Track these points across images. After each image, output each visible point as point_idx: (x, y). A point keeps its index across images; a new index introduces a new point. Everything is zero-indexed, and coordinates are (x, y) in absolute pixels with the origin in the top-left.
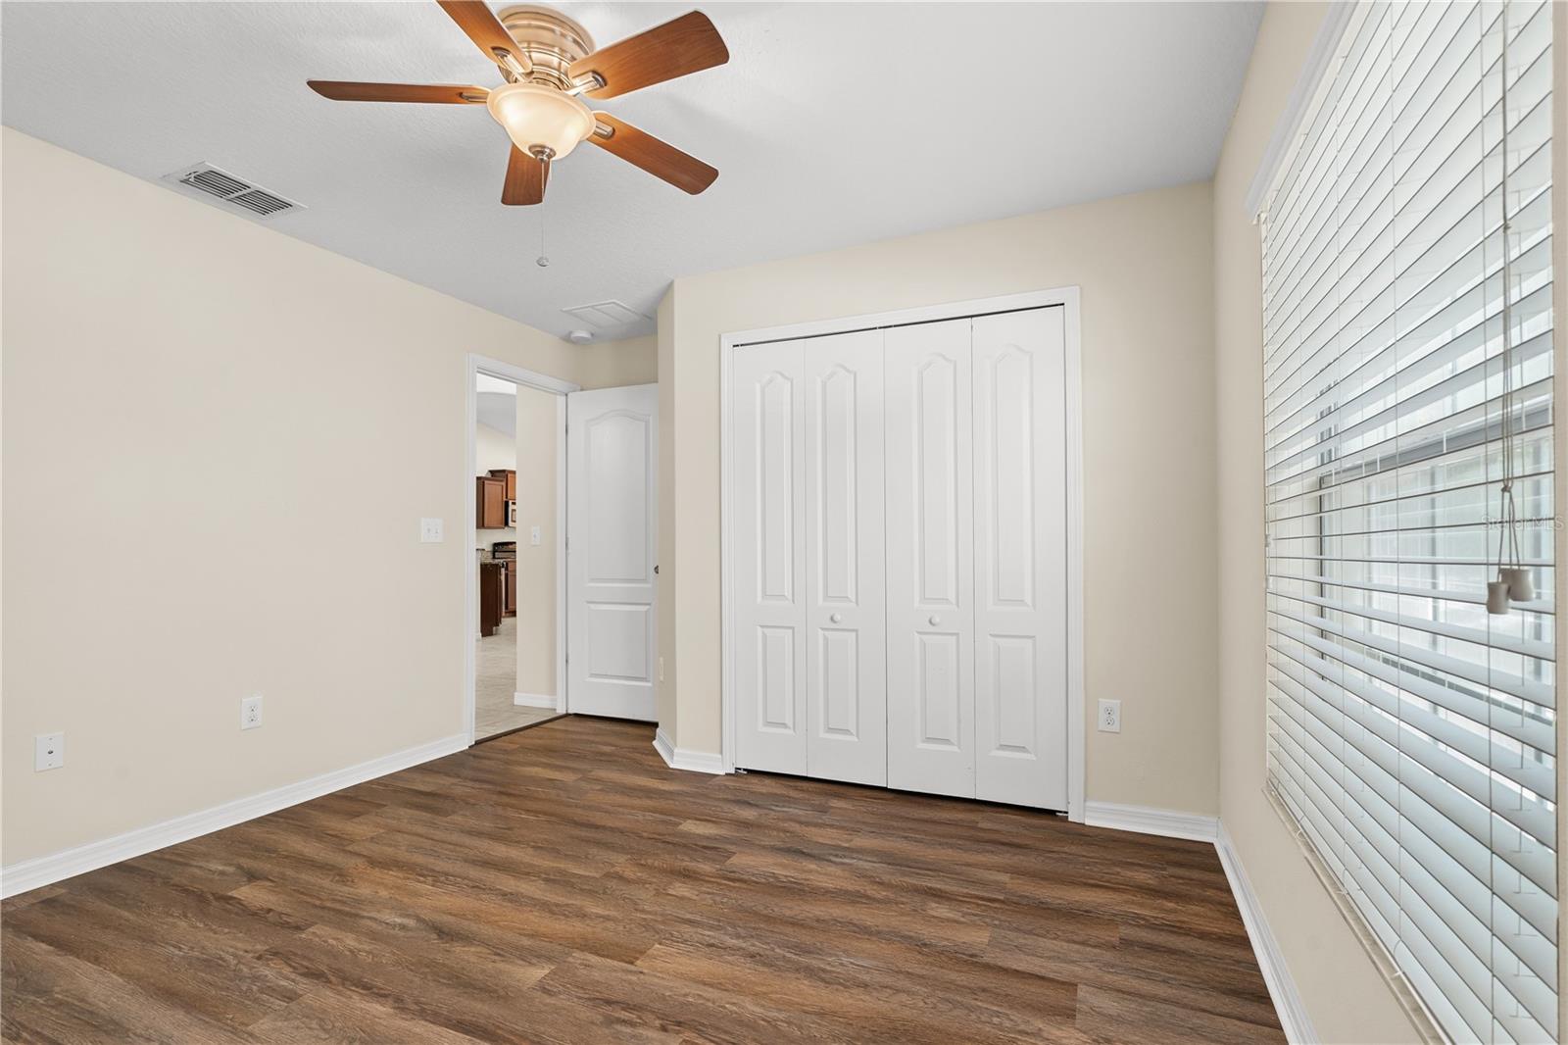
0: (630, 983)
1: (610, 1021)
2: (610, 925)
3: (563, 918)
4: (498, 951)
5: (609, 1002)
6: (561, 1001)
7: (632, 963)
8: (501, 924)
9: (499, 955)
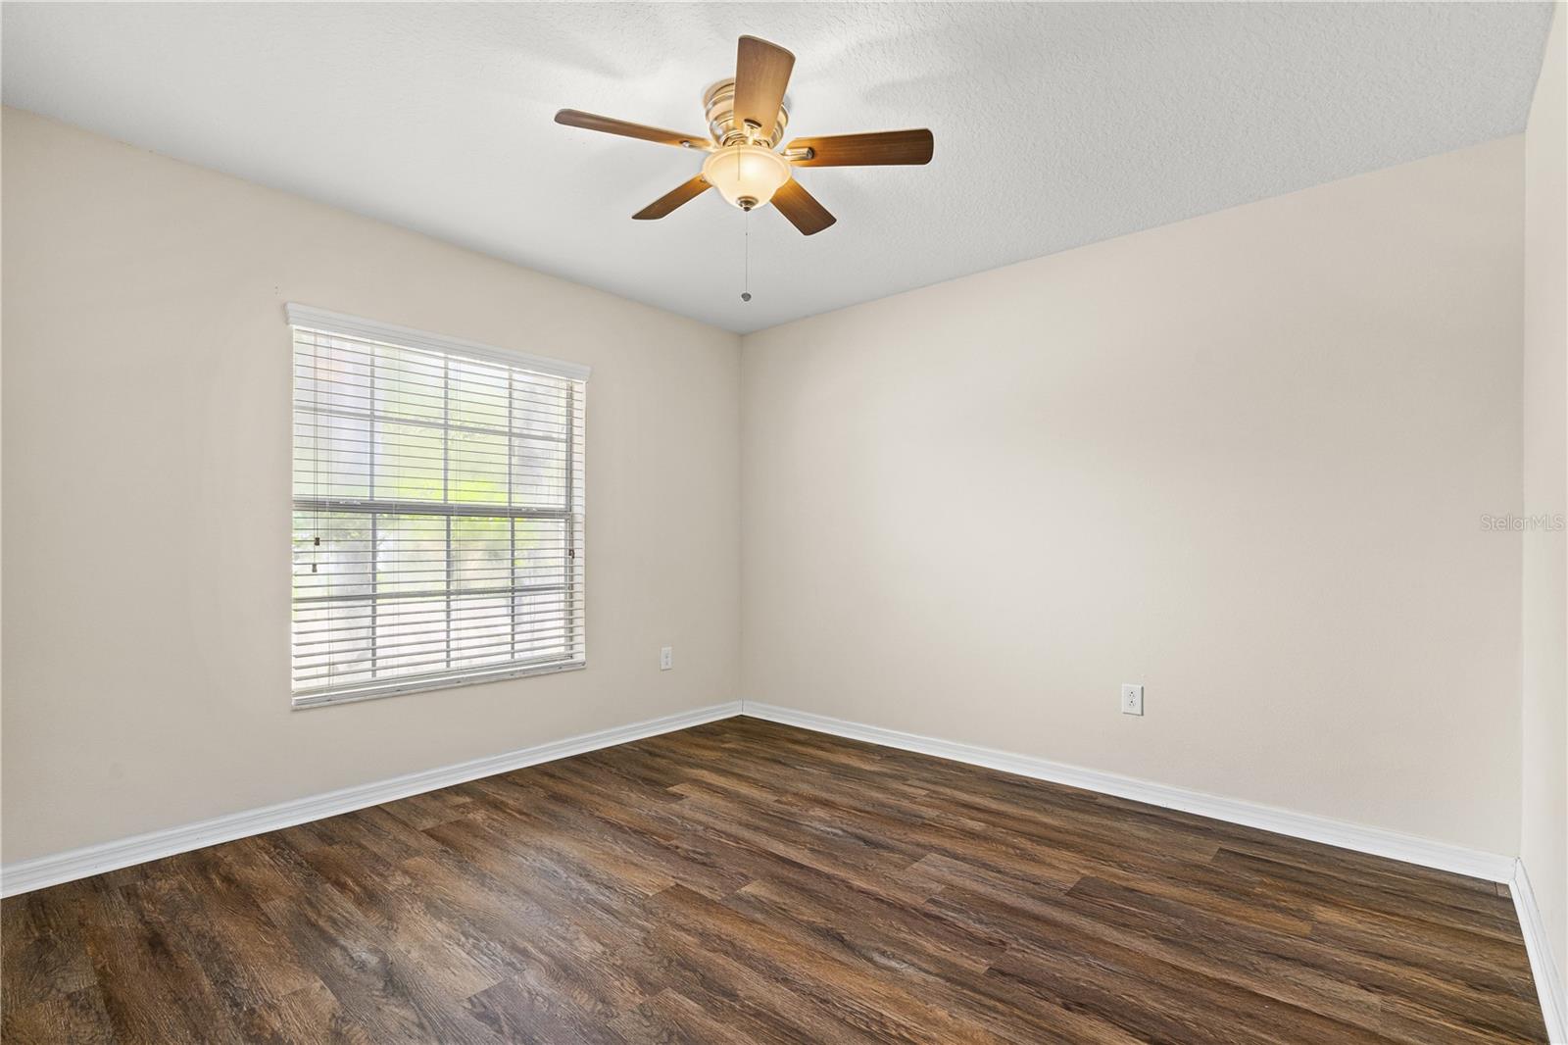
0: (685, 872)
1: (707, 855)
2: (681, 920)
3: (724, 937)
4: (783, 913)
5: (704, 864)
6: (734, 869)
7: (677, 885)
8: (784, 941)
9: (782, 909)
